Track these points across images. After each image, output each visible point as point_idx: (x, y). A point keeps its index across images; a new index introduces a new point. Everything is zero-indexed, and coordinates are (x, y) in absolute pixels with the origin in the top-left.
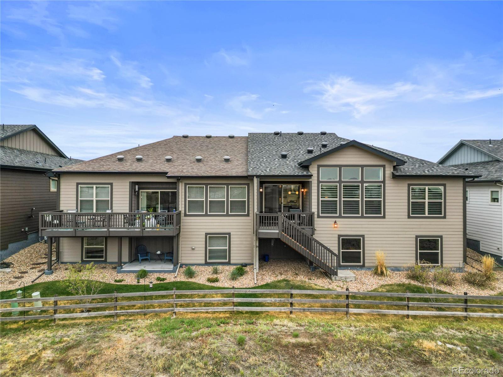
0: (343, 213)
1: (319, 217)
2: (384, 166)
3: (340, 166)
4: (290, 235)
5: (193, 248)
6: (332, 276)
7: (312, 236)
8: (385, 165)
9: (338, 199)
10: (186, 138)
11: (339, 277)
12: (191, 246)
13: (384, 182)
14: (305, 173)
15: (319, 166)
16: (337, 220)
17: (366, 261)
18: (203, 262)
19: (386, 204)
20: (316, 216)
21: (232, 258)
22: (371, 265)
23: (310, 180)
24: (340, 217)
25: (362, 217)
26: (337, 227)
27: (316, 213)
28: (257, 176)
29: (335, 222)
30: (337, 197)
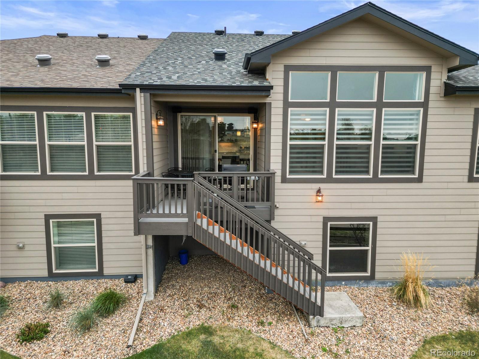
0: (336, 172)
1: (284, 180)
2: (428, 69)
3: (334, 70)
4: (222, 222)
5: (21, 245)
6: (311, 317)
7: (269, 221)
8: (430, 67)
9: (326, 142)
10: (62, 37)
11: (326, 319)
12: (15, 241)
13: (425, 105)
14: (256, 83)
15: (288, 69)
16: (322, 186)
17: (377, 269)
18: (45, 273)
19: (427, 152)
20: (278, 179)
21: (105, 265)
22: (389, 276)
23: (267, 100)
24: (329, 180)
25: (375, 180)
26: (321, 202)
27: (279, 173)
28: (144, 88)
29: (319, 191)
30: (324, 139)
